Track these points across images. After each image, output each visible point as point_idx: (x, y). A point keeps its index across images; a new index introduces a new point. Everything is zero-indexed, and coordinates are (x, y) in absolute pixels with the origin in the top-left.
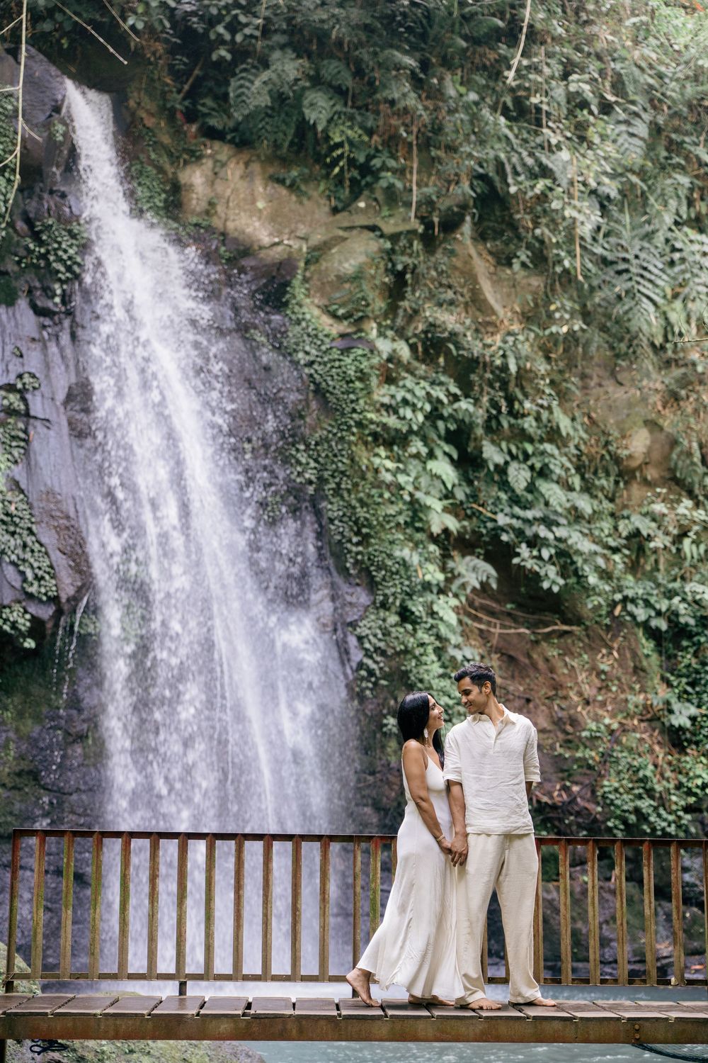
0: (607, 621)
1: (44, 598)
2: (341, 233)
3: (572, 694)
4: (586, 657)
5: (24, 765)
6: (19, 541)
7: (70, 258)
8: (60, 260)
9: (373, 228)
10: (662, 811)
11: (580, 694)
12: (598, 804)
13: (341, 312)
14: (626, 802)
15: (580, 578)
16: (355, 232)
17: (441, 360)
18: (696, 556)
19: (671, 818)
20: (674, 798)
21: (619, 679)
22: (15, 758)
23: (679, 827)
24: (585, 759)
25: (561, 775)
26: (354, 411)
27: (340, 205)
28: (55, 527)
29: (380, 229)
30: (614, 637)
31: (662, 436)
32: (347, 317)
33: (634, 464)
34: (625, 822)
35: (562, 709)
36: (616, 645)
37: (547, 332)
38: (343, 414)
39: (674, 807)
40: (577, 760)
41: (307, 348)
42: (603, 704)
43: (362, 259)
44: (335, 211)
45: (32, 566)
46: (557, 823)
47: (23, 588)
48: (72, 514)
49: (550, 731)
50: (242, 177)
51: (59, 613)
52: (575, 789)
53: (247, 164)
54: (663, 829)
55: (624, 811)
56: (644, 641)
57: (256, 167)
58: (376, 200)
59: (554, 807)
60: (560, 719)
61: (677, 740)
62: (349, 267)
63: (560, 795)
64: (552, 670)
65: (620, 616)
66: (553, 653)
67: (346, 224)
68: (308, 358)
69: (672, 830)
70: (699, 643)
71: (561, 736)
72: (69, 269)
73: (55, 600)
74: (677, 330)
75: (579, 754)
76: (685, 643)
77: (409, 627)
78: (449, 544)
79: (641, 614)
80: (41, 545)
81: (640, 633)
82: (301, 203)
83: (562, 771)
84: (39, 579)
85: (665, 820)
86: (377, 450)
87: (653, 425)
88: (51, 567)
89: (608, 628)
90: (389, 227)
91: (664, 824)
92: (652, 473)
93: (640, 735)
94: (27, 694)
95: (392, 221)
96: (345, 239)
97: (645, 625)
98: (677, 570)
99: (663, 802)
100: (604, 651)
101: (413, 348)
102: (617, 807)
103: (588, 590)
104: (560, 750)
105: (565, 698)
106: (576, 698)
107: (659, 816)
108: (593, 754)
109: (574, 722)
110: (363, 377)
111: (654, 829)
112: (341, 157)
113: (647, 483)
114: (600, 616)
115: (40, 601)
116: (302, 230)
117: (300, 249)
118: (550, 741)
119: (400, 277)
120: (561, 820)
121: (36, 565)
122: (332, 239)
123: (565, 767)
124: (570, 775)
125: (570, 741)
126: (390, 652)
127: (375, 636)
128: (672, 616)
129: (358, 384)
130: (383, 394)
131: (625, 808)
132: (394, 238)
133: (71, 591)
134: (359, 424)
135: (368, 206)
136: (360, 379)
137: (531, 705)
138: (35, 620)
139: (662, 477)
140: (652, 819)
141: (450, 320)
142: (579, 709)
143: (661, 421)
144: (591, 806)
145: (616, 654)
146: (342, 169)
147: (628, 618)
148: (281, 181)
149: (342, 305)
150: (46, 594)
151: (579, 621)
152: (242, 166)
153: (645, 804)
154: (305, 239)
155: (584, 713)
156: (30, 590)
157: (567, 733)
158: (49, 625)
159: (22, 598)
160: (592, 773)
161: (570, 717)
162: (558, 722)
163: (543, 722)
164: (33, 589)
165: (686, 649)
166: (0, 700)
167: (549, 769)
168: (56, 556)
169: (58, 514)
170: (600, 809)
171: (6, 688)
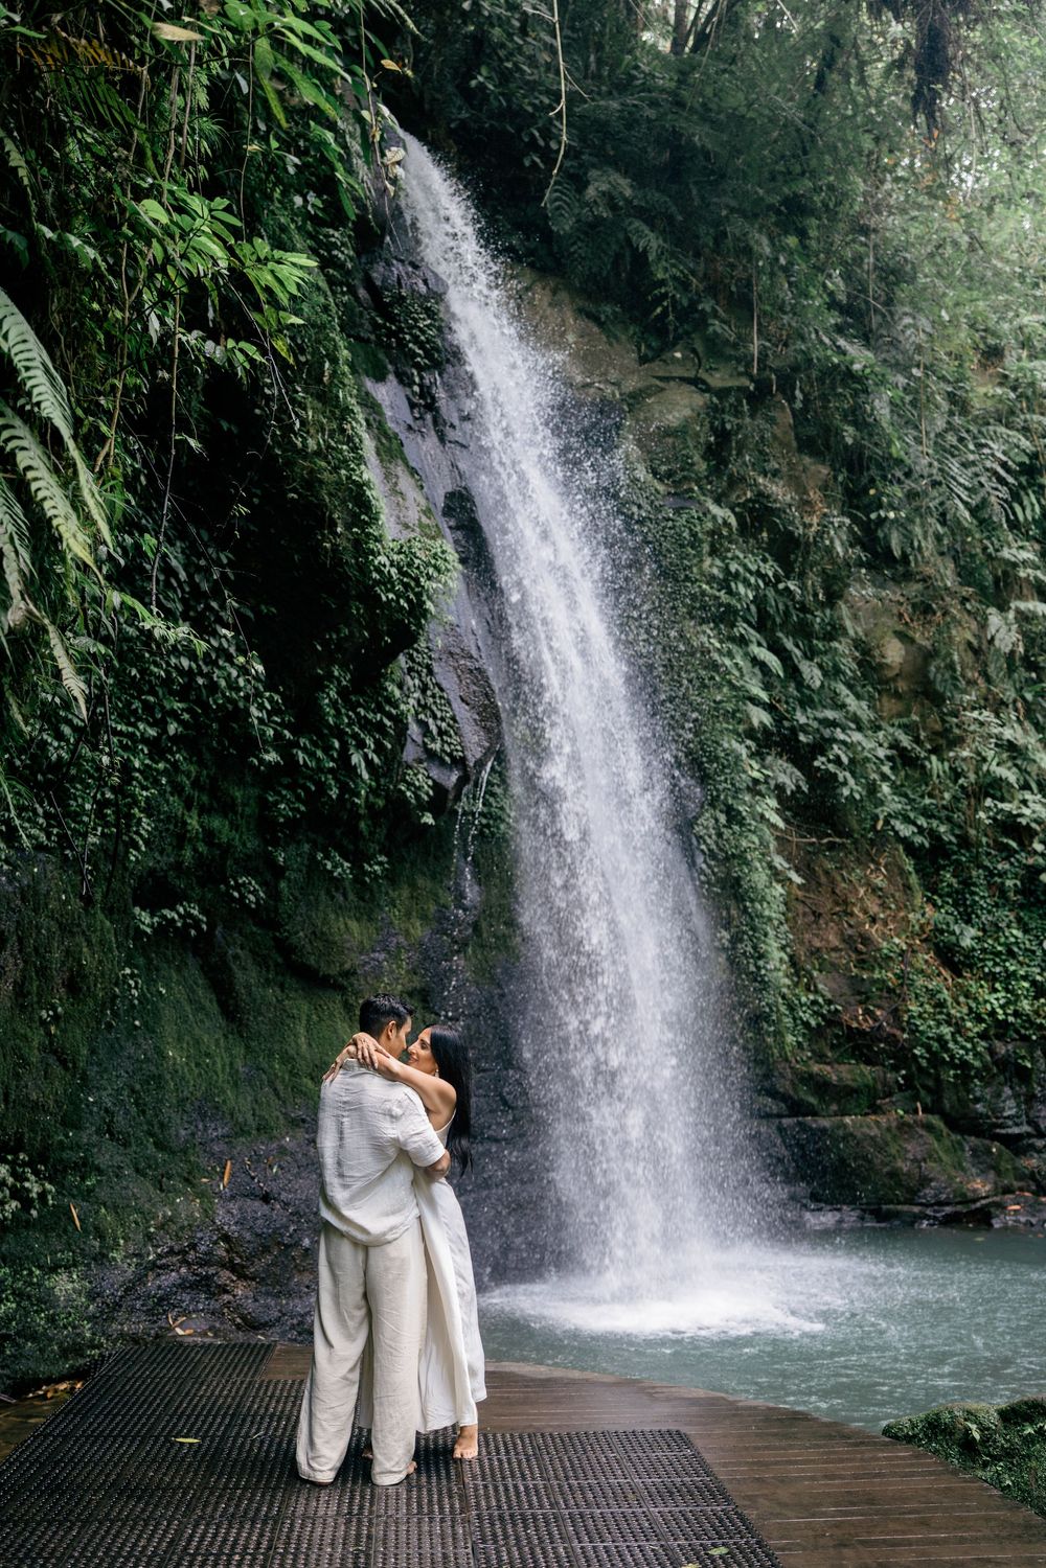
0: (871, 835)
1: (447, 759)
2: (658, 383)
3: (856, 910)
4: (859, 871)
5: (417, 983)
6: (417, 681)
7: (428, 341)
8: (416, 340)
9: (695, 382)
10: (959, 1038)
11: (865, 912)
12: (904, 1030)
13: (663, 469)
14: (930, 1029)
16: (672, 383)
17: (765, 535)
18: (941, 773)
19: (969, 1046)
20: (969, 1024)
21: (894, 896)
22: (408, 972)
23: (976, 1055)
24: (883, 981)
25: (861, 998)
26: (687, 578)
27: (650, 354)
28: (456, 668)
29: (704, 382)
30: (880, 852)
31: (914, 650)
33: (890, 674)
34: (928, 1048)
35: (850, 926)
36: (882, 861)
39: (970, 1034)
40: (874, 982)
41: (641, 502)
42: (885, 924)
43: (687, 412)
44: (643, 360)
45: (435, 717)
46: (865, 1051)
47: (425, 744)
48: (474, 652)
49: (842, 950)
50: (550, 305)
51: (463, 780)
52: (878, 1013)
53: (554, 292)
54: (962, 1057)
55: (929, 1038)
56: (905, 857)
57: (563, 295)
58: (694, 351)
59: (861, 1033)
60: (850, 936)
61: (951, 958)
62: (674, 418)
63: (865, 1020)
64: (833, 881)
65: (882, 830)
66: (830, 866)
67: (661, 374)
68: (641, 512)
69: (970, 1057)
70: (958, 862)
71: (854, 956)
72: (428, 354)
73: (459, 763)
74: (916, 544)
75: (876, 976)
76: (945, 862)
77: (736, 828)
78: (764, 742)
79: (905, 830)
80: (442, 690)
81: (901, 848)
82: (611, 345)
83: (860, 993)
84: (441, 733)
85: (963, 1047)
87: (902, 636)
88: (453, 718)
89: (872, 842)
90: (717, 380)
91: (962, 1052)
92: (902, 686)
93: (925, 958)
94: (413, 885)
95: (718, 375)
96: (662, 390)
97: (907, 844)
98: (923, 786)
99: (959, 1029)
100: (873, 866)
101: (740, 517)
102: (922, 1033)
104: (856, 971)
105: (852, 914)
106: (861, 915)
107: (956, 1042)
108: (890, 975)
109: (866, 940)
110: (695, 542)
111: (952, 1057)
112: (665, 296)
113: (897, 695)
114: (864, 829)
115: (442, 763)
116: (614, 375)
117: (614, 395)
118: (845, 961)
119: (723, 436)
120: (869, 1048)
121: (439, 714)
122: (649, 387)
123: (864, 990)
124: (868, 998)
125: (863, 961)
126: (721, 855)
127: (710, 836)
128: (933, 835)
129: (691, 550)
130: (709, 565)
131: (930, 1034)
132: (722, 393)
133: (477, 751)
135: (685, 358)
136: (693, 544)
137: (821, 921)
138: (437, 787)
140: (951, 1045)
141: (777, 491)
142: (867, 926)
143: (911, 633)
144: (898, 1033)
145: (884, 870)
146: (665, 309)
147: (890, 833)
148: (594, 318)
149: (664, 462)
150: (450, 755)
151: (848, 833)
152: (547, 292)
153: (946, 1030)
154: (617, 384)
155: (873, 931)
156: (432, 746)
157: (861, 953)
158: (451, 797)
159: (424, 757)
160: (894, 994)
161: (861, 935)
162: (848, 940)
163: (834, 941)
164: (436, 746)
165: (943, 868)
166: (387, 894)
167: (846, 990)
168: (457, 705)
169: (458, 651)
170: (905, 1036)
171: (392, 877)
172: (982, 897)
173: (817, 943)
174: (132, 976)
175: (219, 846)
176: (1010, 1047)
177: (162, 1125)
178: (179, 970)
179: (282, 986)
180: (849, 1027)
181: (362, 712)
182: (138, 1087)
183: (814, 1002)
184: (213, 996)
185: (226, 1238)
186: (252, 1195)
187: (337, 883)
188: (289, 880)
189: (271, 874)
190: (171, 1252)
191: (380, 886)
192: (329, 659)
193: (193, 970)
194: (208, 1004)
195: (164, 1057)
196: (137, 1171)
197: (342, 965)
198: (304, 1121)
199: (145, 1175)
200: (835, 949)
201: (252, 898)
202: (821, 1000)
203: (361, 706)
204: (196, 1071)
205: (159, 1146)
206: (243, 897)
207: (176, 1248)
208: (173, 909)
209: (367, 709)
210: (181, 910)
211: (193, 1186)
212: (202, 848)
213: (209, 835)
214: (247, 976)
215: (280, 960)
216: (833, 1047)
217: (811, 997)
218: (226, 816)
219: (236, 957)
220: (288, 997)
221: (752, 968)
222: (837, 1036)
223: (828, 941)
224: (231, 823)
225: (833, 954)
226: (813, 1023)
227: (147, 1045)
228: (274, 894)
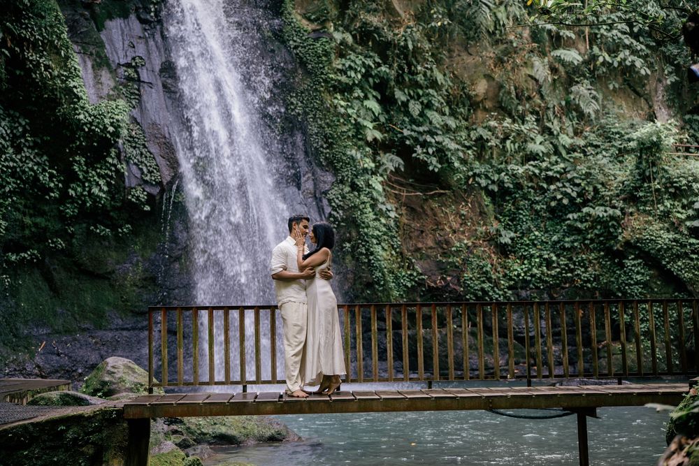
0: (465, 187)
1: (154, 183)
3: (446, 227)
4: (453, 207)
5: (147, 275)
6: (138, 151)
10: (496, 289)
11: (451, 227)
12: (461, 286)
13: (313, 17)
14: (476, 285)
15: (450, 164)
17: (370, 43)
18: (513, 150)
19: (501, 293)
20: (502, 282)
21: (471, 219)
22: (142, 271)
23: (505, 297)
24: (454, 263)
25: (440, 271)
26: (322, 73)
28: (158, 143)
30: (469, 196)
31: (494, 84)
32: (316, 20)
33: (479, 99)
34: (476, 295)
35: (441, 236)
36: (470, 200)
37: (429, 26)
38: (316, 76)
39: (502, 287)
40: (449, 263)
41: (295, 38)
42: (463, 233)
45: (146, 165)
46: (439, 297)
47: (142, 178)
48: (167, 136)
49: (434, 248)
51: (162, 191)
52: (449, 279)
54: (497, 299)
55: (476, 290)
56: (485, 197)
59: (437, 288)
60: (440, 241)
61: (504, 250)
63: (440, 282)
64: (435, 215)
65: (472, 184)
66: (435, 205)
68: (295, 44)
69: (501, 299)
70: (515, 198)
71: (440, 250)
73: (160, 184)
74: (501, 23)
75: (450, 260)
76: (508, 198)
77: (356, 193)
78: (377, 146)
79: (483, 182)
80: (151, 153)
81: (483, 193)
83: (441, 269)
84: (150, 172)
85: (498, 294)
86: (335, 95)
87: (489, 77)
88: (157, 165)
89: (465, 191)
91: (497, 296)
92: (488, 104)
93: (484, 249)
94: (147, 236)
97: (486, 188)
98: (503, 158)
99: (496, 284)
100: (463, 204)
101: (354, 37)
102: (471, 287)
103: (455, 171)
104: (440, 258)
105: (442, 230)
106: (448, 230)
107: (494, 292)
108: (458, 260)
109: (447, 242)
110: (327, 54)
111: (491, 299)
113: (486, 110)
114: (461, 184)
115: (152, 184)
118: (435, 253)
120: (441, 296)
121: (148, 164)
123: (443, 267)
124: (446, 272)
125: (445, 253)
126: (346, 207)
127: (337, 198)
128: (500, 183)
129: (324, 58)
130: (338, 63)
131: (476, 288)
133: (169, 178)
134: (325, 81)
136: (325, 55)
137: (424, 234)
138: (149, 195)
139: (494, 106)
140: (490, 293)
141: (374, 20)
142: (450, 235)
143: (493, 75)
144: (457, 288)
145: (470, 205)
147: (476, 185)
149: (313, 14)
150: (155, 181)
151: (449, 187)
153: (486, 286)
155: (453, 237)
156: (146, 178)
157: (444, 249)
158: (158, 198)
159: (142, 182)
160: (458, 270)
161: (445, 240)
162: (439, 243)
163: (430, 243)
164: (148, 178)
165: (508, 201)
166: (132, 240)
167: (434, 268)
168: (159, 159)
169: (159, 136)
170: (462, 289)
171: (135, 233)
172: (524, 215)
173: (420, 245)
174: (6, 278)
175: (42, 228)
176: (528, 292)
177: (17, 329)
178: (30, 275)
179: (78, 279)
180: (429, 286)
181: (98, 171)
182: (6, 316)
183: (411, 275)
184: (47, 284)
185: (38, 366)
186: (53, 353)
187: (105, 238)
188: (76, 238)
189: (68, 237)
190: (15, 370)
191: (128, 237)
192: (73, 153)
193: (37, 274)
194: (43, 287)
195: (20, 306)
196: (4, 344)
197: (107, 269)
198: (88, 329)
199: (7, 345)
200: (431, 248)
201: (60, 246)
202: (415, 274)
203: (98, 168)
204: (35, 311)
205: (15, 336)
206: (56, 246)
207: (17, 369)
208: (26, 253)
209: (101, 169)
210: (29, 253)
211: (28, 349)
212: (33, 229)
213: (36, 225)
214: (60, 276)
215: (76, 269)
216: (421, 296)
217: (409, 272)
218: (43, 217)
219: (55, 269)
220: (81, 283)
221: (366, 261)
222: (423, 291)
223: (427, 244)
224: (45, 219)
225: (429, 251)
226: (409, 285)
227: (12, 302)
228: (70, 244)
